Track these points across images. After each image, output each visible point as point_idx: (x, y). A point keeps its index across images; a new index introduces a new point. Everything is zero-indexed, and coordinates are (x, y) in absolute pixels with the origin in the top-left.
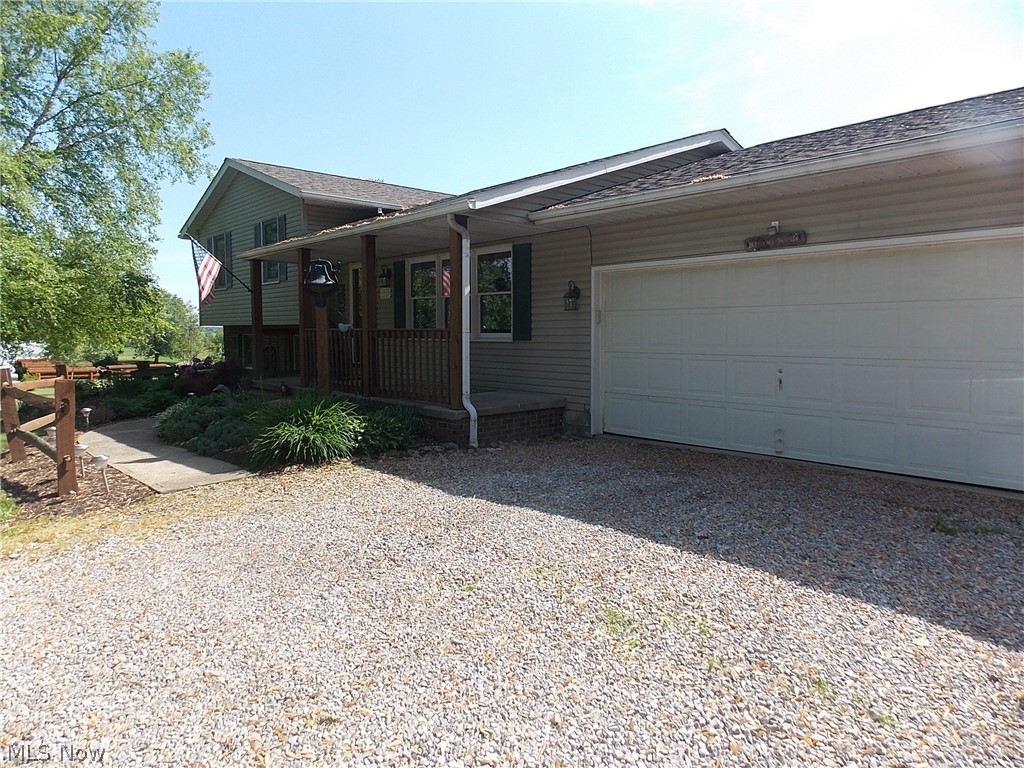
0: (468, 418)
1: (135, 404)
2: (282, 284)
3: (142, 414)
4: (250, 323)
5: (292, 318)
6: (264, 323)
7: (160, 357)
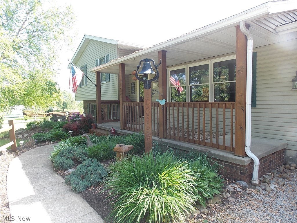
0: (252, 162)
1: (48, 135)
2: (107, 83)
3: (50, 141)
4: (96, 99)
5: (115, 96)
6: (102, 99)
7: (65, 109)
